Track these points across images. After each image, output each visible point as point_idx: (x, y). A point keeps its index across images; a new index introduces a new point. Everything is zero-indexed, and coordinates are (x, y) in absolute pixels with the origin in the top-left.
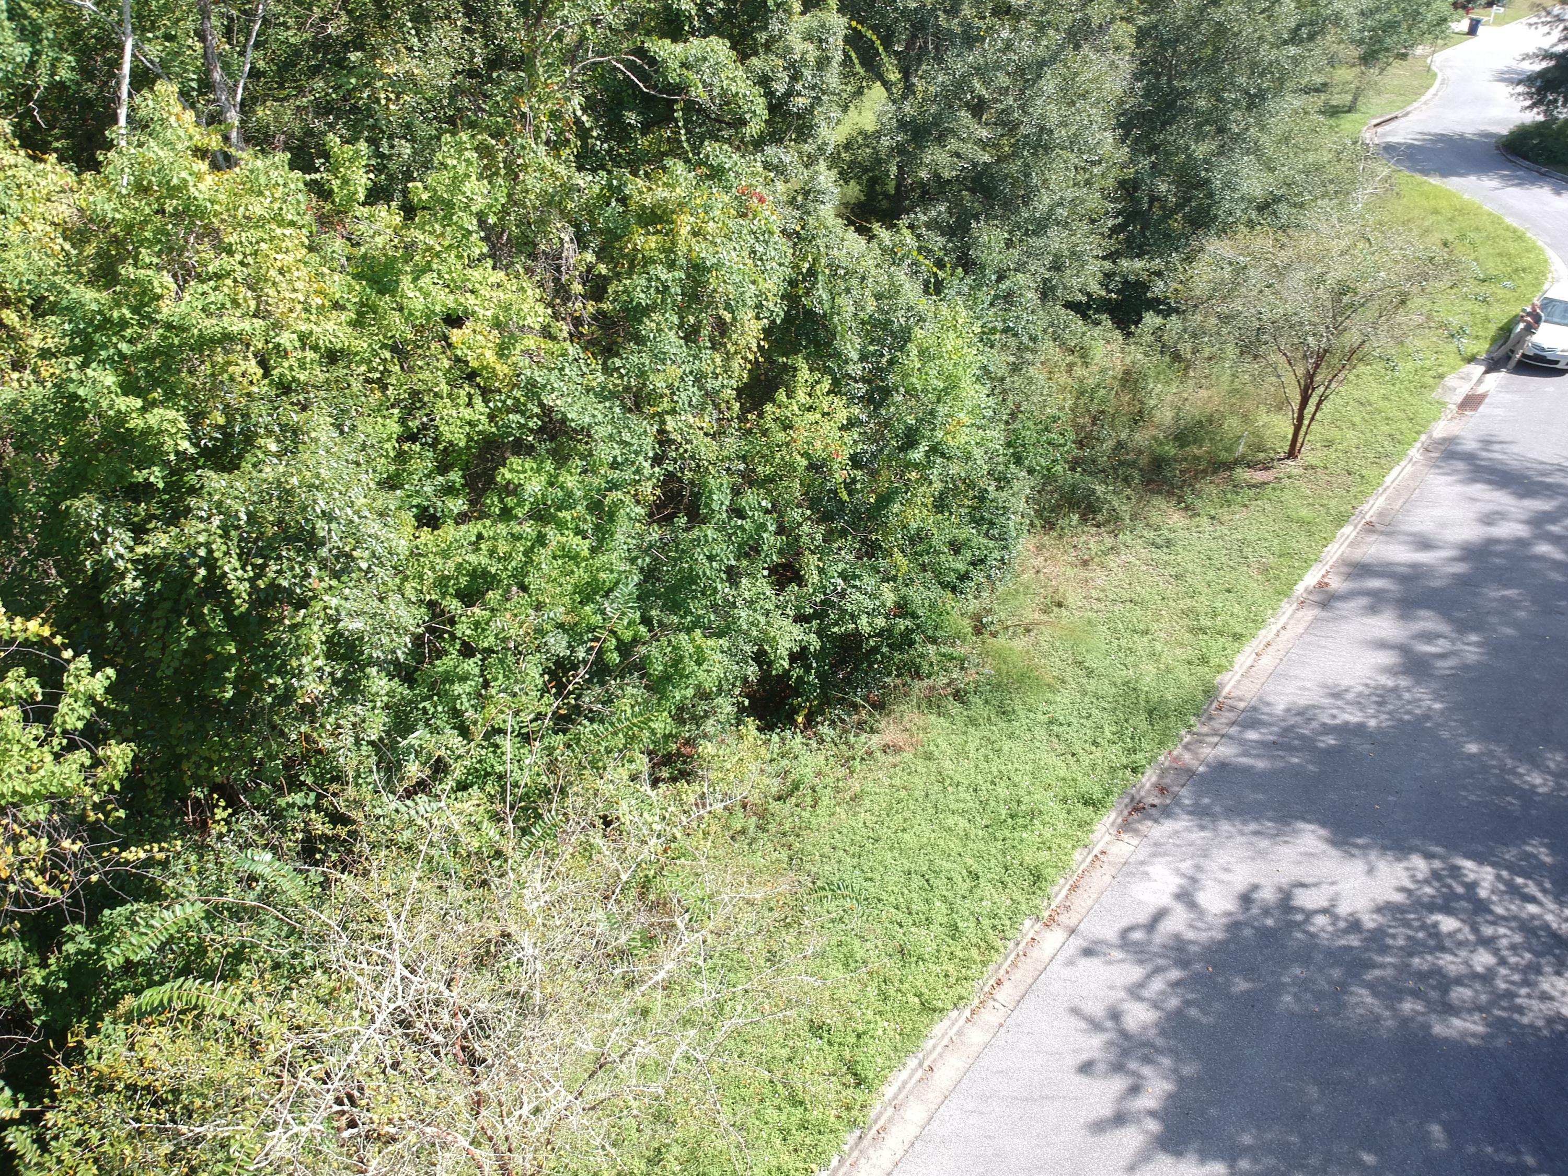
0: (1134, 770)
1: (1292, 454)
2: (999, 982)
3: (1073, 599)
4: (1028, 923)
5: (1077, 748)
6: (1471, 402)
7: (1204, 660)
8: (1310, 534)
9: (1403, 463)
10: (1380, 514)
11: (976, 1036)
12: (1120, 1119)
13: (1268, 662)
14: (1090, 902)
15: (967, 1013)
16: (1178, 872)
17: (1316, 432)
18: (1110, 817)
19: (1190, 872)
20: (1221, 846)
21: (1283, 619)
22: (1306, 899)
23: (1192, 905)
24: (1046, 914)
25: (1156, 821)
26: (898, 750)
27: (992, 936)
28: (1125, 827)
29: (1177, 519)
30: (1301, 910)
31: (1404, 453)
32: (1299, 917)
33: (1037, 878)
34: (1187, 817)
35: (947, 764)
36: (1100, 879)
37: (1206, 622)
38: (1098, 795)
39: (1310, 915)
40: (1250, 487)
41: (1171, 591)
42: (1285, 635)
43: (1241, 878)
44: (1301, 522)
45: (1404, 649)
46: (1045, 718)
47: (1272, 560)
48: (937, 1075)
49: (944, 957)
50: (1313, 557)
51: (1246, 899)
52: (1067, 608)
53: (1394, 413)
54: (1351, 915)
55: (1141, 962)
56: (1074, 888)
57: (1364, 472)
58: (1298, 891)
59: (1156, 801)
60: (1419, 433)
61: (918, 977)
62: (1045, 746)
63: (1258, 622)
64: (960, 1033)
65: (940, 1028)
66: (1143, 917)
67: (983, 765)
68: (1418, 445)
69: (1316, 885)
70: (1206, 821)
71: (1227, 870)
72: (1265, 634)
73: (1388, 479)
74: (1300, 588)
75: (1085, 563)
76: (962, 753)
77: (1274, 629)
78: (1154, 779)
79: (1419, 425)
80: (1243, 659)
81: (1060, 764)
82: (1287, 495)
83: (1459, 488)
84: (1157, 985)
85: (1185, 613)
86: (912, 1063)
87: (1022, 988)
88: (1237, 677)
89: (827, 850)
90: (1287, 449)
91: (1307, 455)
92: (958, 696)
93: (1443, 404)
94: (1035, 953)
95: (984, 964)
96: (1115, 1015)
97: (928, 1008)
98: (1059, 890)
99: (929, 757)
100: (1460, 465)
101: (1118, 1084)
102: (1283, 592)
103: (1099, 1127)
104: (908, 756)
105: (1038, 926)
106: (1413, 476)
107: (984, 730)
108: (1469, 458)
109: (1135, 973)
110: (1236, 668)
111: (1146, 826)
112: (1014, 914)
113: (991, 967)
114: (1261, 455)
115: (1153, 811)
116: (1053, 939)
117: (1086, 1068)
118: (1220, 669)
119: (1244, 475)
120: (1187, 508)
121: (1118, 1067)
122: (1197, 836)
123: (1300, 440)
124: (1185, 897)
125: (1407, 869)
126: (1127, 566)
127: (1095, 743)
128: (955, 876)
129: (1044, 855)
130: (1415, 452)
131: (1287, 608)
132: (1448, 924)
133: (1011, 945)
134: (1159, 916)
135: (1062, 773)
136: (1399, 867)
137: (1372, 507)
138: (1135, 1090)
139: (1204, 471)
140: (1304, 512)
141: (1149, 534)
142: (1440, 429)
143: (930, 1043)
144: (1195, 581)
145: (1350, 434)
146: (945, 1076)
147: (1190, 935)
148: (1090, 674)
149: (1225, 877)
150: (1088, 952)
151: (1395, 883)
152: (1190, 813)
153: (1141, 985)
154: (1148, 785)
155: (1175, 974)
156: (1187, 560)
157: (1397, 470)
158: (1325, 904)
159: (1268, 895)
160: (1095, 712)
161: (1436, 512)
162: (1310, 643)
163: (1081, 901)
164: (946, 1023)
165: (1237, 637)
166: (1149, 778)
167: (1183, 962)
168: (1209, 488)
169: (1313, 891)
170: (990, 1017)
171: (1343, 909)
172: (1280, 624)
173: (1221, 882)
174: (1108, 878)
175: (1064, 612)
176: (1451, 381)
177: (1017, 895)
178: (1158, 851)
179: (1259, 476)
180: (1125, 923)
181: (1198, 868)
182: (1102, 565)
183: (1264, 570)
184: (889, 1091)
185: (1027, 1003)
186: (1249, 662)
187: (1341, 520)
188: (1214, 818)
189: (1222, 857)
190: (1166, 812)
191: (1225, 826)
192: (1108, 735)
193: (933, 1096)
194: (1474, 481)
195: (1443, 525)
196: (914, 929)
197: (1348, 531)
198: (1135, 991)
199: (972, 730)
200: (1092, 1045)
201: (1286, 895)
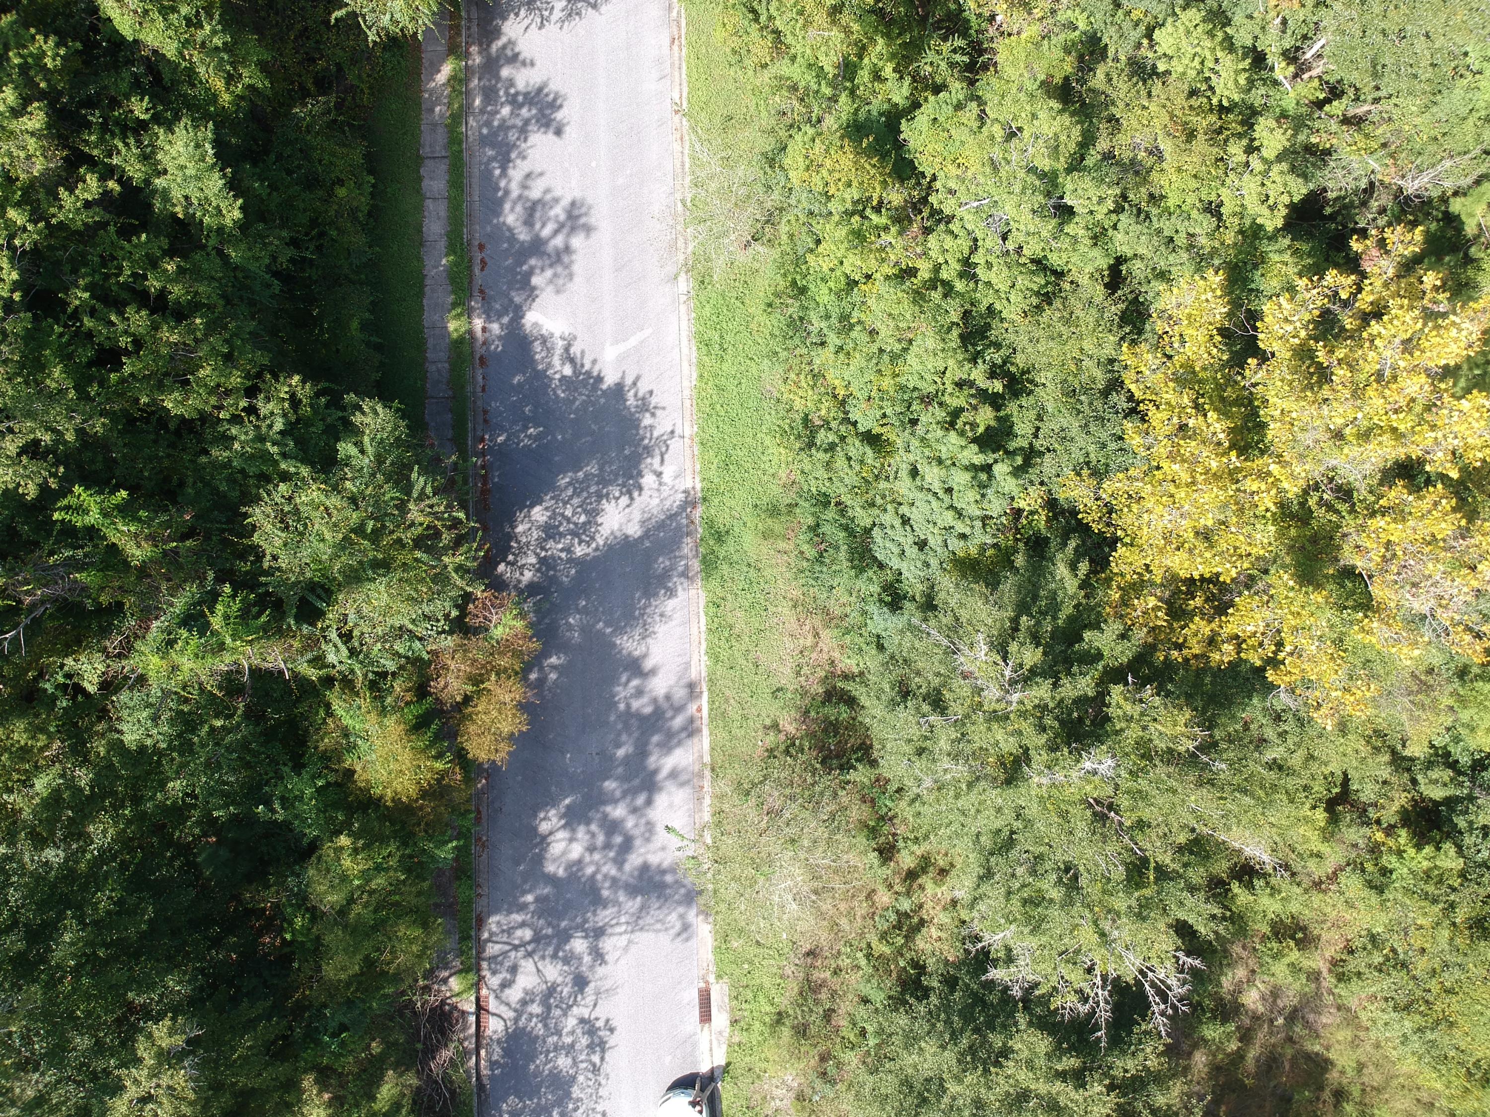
2: (691, 404)
4: (698, 430)
6: (705, 1005)
8: (721, 750)
11: (686, 383)
12: (634, 384)
14: (685, 453)
15: (693, 388)
16: (666, 484)
18: (698, 490)
19: (662, 487)
20: (658, 506)
21: (702, 663)
22: (624, 500)
23: (655, 473)
24: (694, 438)
25: (683, 501)
27: (702, 416)
28: (691, 490)
29: (785, 724)
30: (624, 494)
32: (623, 490)
33: (704, 447)
34: (675, 510)
36: (688, 465)
39: (622, 493)
41: (753, 651)
42: (697, 653)
43: (646, 493)
45: (644, 675)
48: (687, 364)
54: (610, 502)
55: (657, 439)
56: (693, 453)
58: (628, 502)
59: (687, 509)
63: (709, 651)
64: (690, 380)
65: (695, 375)
66: (666, 457)
69: (625, 509)
70: (668, 513)
71: (652, 497)
72: (704, 645)
77: (702, 654)
80: (703, 618)
84: (648, 434)
85: (739, 637)
86: (695, 361)
87: (685, 408)
88: (700, 608)
93: (717, 978)
94: (689, 423)
95: (698, 406)
96: (653, 415)
97: (702, 378)
98: (697, 450)
101: (640, 394)
102: (710, 685)
103: (638, 378)
105: (694, 430)
110: (702, 614)
111: (684, 497)
112: (702, 429)
113: (696, 407)
115: (686, 505)
116: (686, 430)
117: (651, 393)
118: (707, 605)
121: (643, 399)
122: (668, 504)
124: (659, 475)
125: (602, 536)
126: (783, 662)
132: (583, 518)
133: (696, 419)
134: (662, 461)
136: (605, 536)
138: (636, 395)
141: (788, 698)
143: (694, 370)
146: (685, 365)
147: (649, 460)
149: (651, 493)
150: (672, 432)
151: (604, 527)
152: (676, 513)
153: (652, 432)
155: (646, 441)
158: (619, 502)
159: (636, 496)
162: (685, 656)
163: (688, 452)
164: (695, 379)
165: (711, 632)
167: (646, 448)
169: (624, 505)
170: (687, 392)
171: (613, 503)
172: (701, 659)
173: (651, 489)
176: (726, 1022)
180: (670, 452)
181: (661, 491)
184: (695, 349)
185: (680, 403)
188: (667, 516)
189: (655, 501)
190: (682, 508)
191: (662, 515)
193: (684, 358)
198: (653, 428)
200: (654, 401)
201: (632, 499)
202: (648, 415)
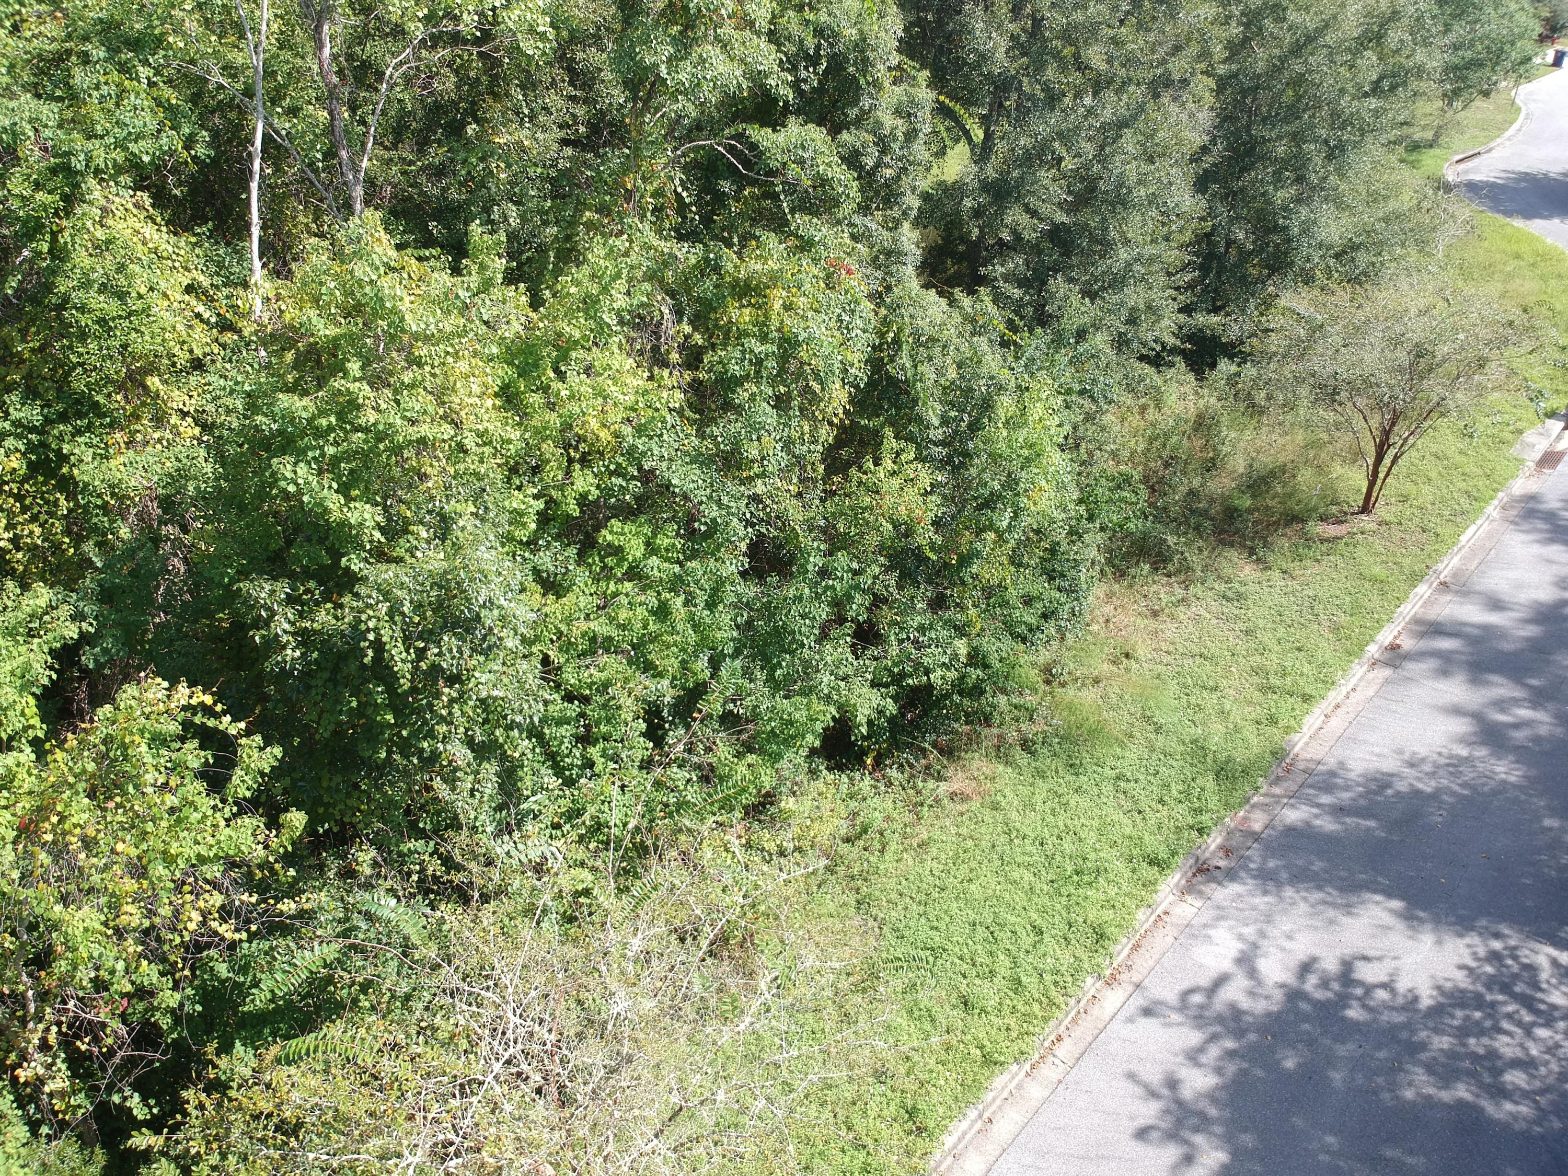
0: (1200, 831)
1: (1366, 508)
2: (1060, 1038)
3: (1141, 651)
4: (1089, 980)
5: (1143, 806)
6: (1550, 459)
7: (1273, 721)
8: (1383, 593)
9: (1479, 522)
10: (1455, 575)
11: (1035, 1091)
13: (1336, 724)
14: (1151, 963)
15: (1027, 1067)
16: (1241, 937)
17: (1392, 486)
18: (1175, 878)
19: (1252, 938)
20: (1285, 912)
21: (1354, 681)
22: (1367, 973)
23: (1252, 973)
24: (1107, 972)
25: (1219, 883)
26: (965, 798)
27: (1053, 992)
28: (1189, 889)
29: (1248, 571)
30: (1361, 983)
31: (1481, 510)
32: (1359, 991)
33: (1101, 936)
34: (1250, 881)
35: (1014, 815)
36: (1162, 940)
37: (1275, 681)
38: (1163, 855)
39: (1370, 988)
40: (1322, 541)
41: (1241, 648)
42: (1355, 697)
43: (1303, 947)
44: (1374, 580)
45: (1477, 717)
46: (1112, 774)
47: (1343, 619)
48: (995, 1127)
49: (1006, 1011)
50: (1385, 617)
51: (1306, 968)
52: (1136, 660)
53: (1471, 469)
54: (1410, 991)
55: (1199, 1027)
56: (1136, 947)
57: (1439, 530)
58: (1359, 964)
59: (1222, 863)
60: (1495, 490)
61: (980, 1029)
62: (1111, 802)
63: (1329, 683)
64: (1019, 1087)
65: (1000, 1081)
66: (1204, 981)
67: (1050, 819)
68: (1495, 502)
69: (1380, 959)
70: (1270, 886)
71: (1289, 937)
72: (1334, 696)
73: (1464, 538)
74: (1373, 650)
75: (1155, 614)
76: (1029, 805)
77: (1344, 691)
78: (1219, 840)
79: (1496, 482)
80: (1312, 720)
81: (1126, 821)
82: (1360, 552)
83: (1537, 549)
84: (1214, 1051)
85: (1255, 671)
86: (972, 1114)
87: (1082, 1046)
88: (1306, 739)
89: (894, 896)
90: (1361, 503)
91: (1381, 510)
92: (1026, 745)
93: (1521, 461)
94: (1095, 1011)
95: (1046, 1019)
96: (1171, 1082)
97: (988, 1061)
98: (1121, 949)
99: (995, 807)
100: (1541, 525)
101: (1173, 1152)
102: (1355, 651)
104: (975, 805)
105: (1099, 984)
106: (1489, 535)
107: (1050, 784)
108: (1550, 517)
109: (1195, 1037)
110: (1305, 729)
111: (1211, 889)
112: (1076, 972)
113: (1052, 1023)
114: (1334, 509)
115: (1217, 873)
116: (1113, 999)
117: (1143, 1134)
118: (1288, 730)
119: (1318, 528)
120: (1258, 560)
121: (1172, 1136)
122: (1261, 901)
123: (1374, 494)
124: (1246, 963)
125: (1469, 946)
126: (1197, 619)
127: (1161, 801)
128: (1019, 930)
129: (1108, 914)
130: (1492, 509)
131: (1358, 670)
133: (1072, 1002)
134: (1221, 981)
135: (1127, 831)
136: (1461, 943)
137: (1448, 566)
138: (1189, 1158)
139: (1278, 523)
140: (1377, 570)
141: (1221, 587)
142: (1520, 486)
143: (991, 1095)
144: (1267, 638)
145: (1426, 489)
146: (1003, 1128)
147: (1249, 1005)
148: (1158, 729)
149: (1288, 945)
150: (1150, 1014)
151: (1457, 960)
152: (1254, 877)
153: (1201, 1049)
154: (1213, 847)
155: (1230, 1043)
156: (1258, 615)
157: (1473, 528)
158: (1384, 978)
159: (1330, 964)
160: (1162, 769)
161: (1512, 575)
162: (1379, 707)
163: (1143, 962)
164: (1006, 1076)
165: (1307, 698)
166: (1214, 841)
167: (1240, 1031)
168: (1282, 542)
169: (1376, 965)
170: (1050, 1072)
171: (1402, 985)
172: (1349, 687)
173: (1283, 949)
174: (1170, 939)
175: (1134, 665)
176: (1530, 436)
177: (1080, 953)
178: (1221, 915)
179: (1332, 530)
180: (1186, 985)
181: (1262, 934)
182: (1172, 617)
183: (1336, 629)
184: (949, 1141)
185: (1086, 1061)
186: (1318, 724)
187: (1415, 578)
188: (1279, 885)
189: (1285, 924)
190: (1231, 875)
191: (1289, 892)
192: (1174, 792)
193: (991, 1149)
194: (1551, 541)
195: (1519, 586)
196: (978, 981)
197: (1423, 590)
198: (1193, 1056)
199: (1039, 782)
200: (1150, 1111)
201: (1347, 966)
202: (1187, 1093)
